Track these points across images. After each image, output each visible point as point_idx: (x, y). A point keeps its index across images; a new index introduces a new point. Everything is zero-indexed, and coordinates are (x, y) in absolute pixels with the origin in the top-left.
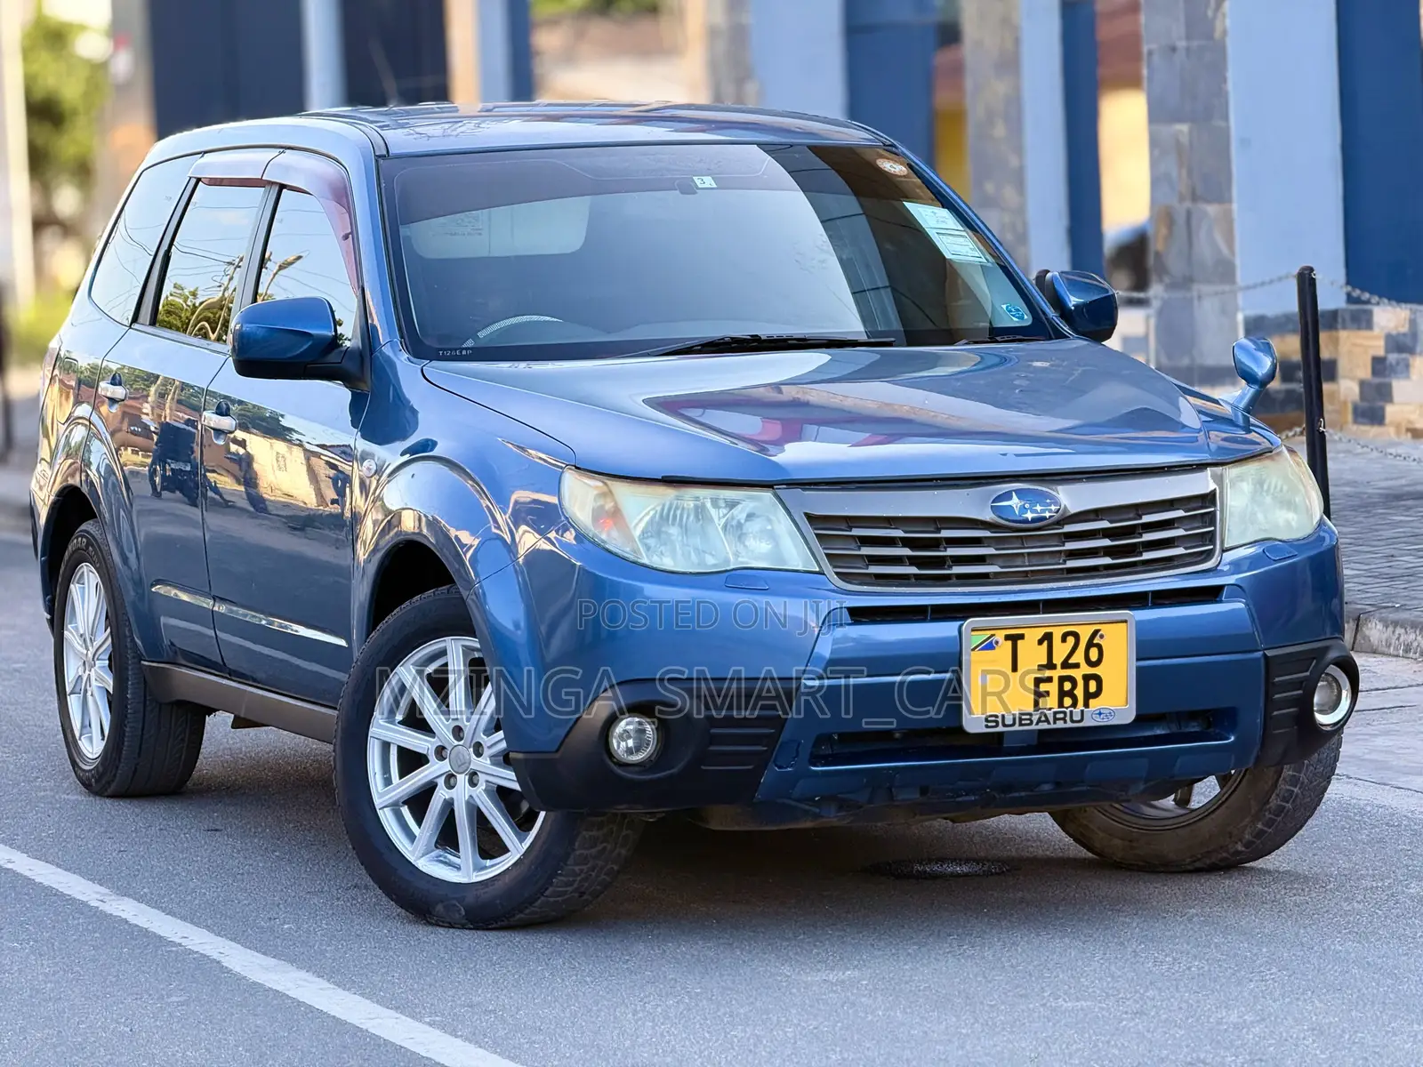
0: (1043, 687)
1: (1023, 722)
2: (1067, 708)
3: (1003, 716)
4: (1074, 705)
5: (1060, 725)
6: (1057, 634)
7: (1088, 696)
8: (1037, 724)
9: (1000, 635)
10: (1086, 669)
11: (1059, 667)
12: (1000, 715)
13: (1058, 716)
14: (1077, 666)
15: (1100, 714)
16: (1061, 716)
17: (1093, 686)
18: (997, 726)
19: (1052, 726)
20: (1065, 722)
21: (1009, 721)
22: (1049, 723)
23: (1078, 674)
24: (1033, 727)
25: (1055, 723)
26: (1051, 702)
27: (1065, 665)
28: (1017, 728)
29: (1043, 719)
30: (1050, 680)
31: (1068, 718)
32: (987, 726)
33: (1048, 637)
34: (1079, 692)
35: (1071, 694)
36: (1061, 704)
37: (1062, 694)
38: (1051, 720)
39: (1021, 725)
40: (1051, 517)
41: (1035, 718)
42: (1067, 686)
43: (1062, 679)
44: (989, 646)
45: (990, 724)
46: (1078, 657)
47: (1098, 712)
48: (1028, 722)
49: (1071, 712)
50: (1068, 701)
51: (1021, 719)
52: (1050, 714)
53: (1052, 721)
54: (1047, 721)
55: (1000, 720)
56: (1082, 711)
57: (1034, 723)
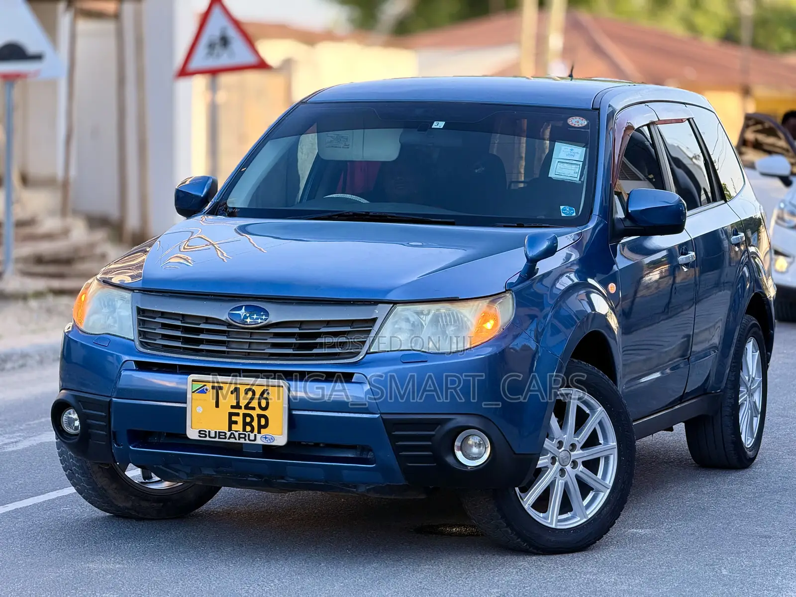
0: (234, 418)
1: (221, 437)
2: (247, 432)
3: (209, 432)
4: (252, 431)
5: (242, 441)
6: (242, 389)
7: (260, 427)
8: (229, 439)
9: (209, 386)
10: (259, 411)
11: (243, 407)
12: (207, 431)
13: (241, 436)
14: (253, 408)
15: (266, 438)
16: (243, 436)
17: (263, 422)
18: (206, 437)
19: (238, 441)
20: (245, 440)
21: (213, 435)
22: (236, 439)
23: (254, 413)
24: (226, 440)
25: (239, 440)
26: (238, 427)
27: (247, 407)
28: (217, 439)
29: (232, 436)
30: (238, 414)
31: (247, 438)
32: (200, 436)
33: (236, 390)
34: (255, 424)
35: (250, 424)
36: (244, 430)
37: (245, 424)
38: (237, 437)
39: (219, 438)
40: (261, 323)
41: (228, 436)
42: (248, 420)
43: (245, 415)
44: (203, 391)
45: (201, 435)
46: (254, 404)
47: (264, 436)
48: (224, 437)
49: (249, 435)
50: (248, 428)
51: (219, 435)
52: (236, 434)
53: (237, 439)
54: (235, 438)
55: (207, 434)
56: (255, 435)
57: (227, 438)
